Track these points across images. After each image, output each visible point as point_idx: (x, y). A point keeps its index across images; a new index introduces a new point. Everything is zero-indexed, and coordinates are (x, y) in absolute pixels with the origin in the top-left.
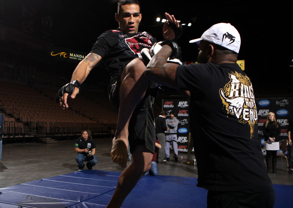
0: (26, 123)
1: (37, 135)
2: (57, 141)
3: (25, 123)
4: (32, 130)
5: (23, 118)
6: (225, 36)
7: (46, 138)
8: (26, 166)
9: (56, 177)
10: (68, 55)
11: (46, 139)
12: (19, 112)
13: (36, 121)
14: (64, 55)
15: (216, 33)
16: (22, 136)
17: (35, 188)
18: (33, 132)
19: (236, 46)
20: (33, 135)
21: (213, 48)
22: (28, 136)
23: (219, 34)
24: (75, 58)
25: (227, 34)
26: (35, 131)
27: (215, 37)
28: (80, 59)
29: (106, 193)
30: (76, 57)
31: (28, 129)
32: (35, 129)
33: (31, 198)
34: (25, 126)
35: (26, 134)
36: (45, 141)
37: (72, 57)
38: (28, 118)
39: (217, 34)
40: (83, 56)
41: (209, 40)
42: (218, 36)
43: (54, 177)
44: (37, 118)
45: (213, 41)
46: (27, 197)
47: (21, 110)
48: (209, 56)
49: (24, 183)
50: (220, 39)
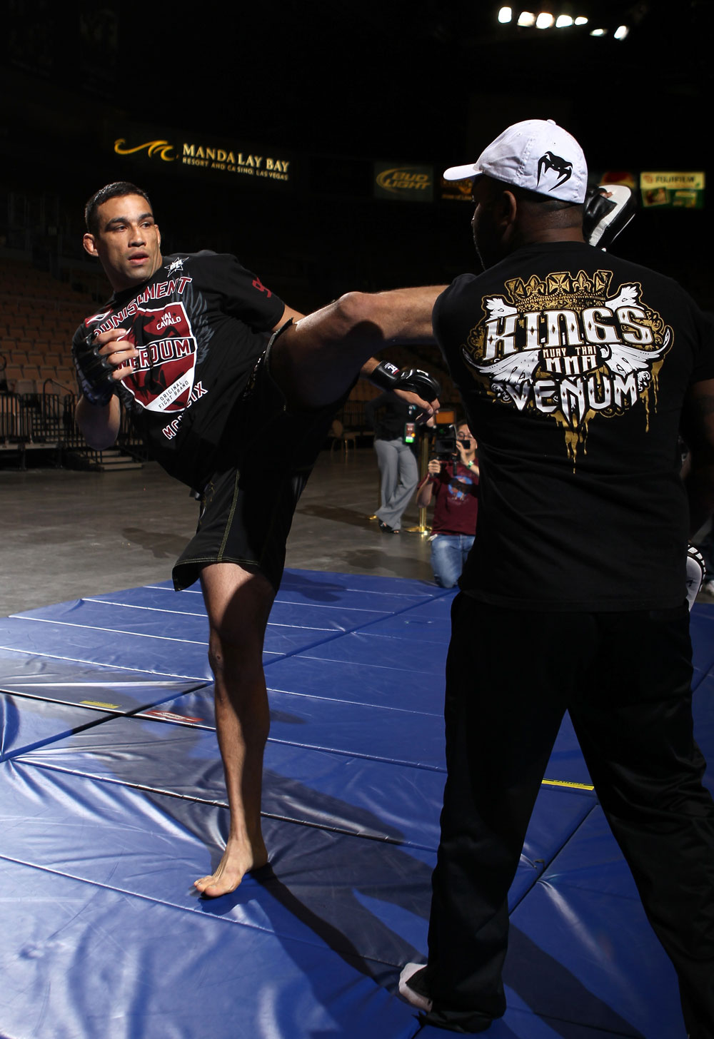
0: (29, 397)
1: (68, 442)
2: (140, 461)
3: (25, 398)
4: (50, 424)
5: (19, 381)
6: (544, 165)
7: (99, 454)
8: (30, 553)
9: (131, 591)
10: (176, 152)
11: (101, 457)
12: (4, 358)
13: (63, 393)
14: (161, 151)
15: (518, 155)
16: (15, 447)
17: (57, 631)
18: (54, 430)
19: (576, 188)
20: (51, 443)
21: (513, 198)
22: (38, 446)
23: (527, 160)
24: (202, 163)
25: (548, 157)
26: (62, 426)
27: (516, 169)
28: (218, 166)
29: (308, 651)
30: (205, 159)
31: (37, 419)
32: (61, 421)
33: (44, 665)
34: (25, 410)
35: (31, 437)
36: (98, 463)
37: (192, 158)
38: (34, 382)
39: (521, 160)
40: (231, 155)
41: (500, 175)
42: (524, 165)
43: (123, 593)
44: (68, 382)
45: (512, 181)
46: (28, 663)
47: (10, 352)
48: (505, 223)
49: (20, 611)
50: (533, 173)
